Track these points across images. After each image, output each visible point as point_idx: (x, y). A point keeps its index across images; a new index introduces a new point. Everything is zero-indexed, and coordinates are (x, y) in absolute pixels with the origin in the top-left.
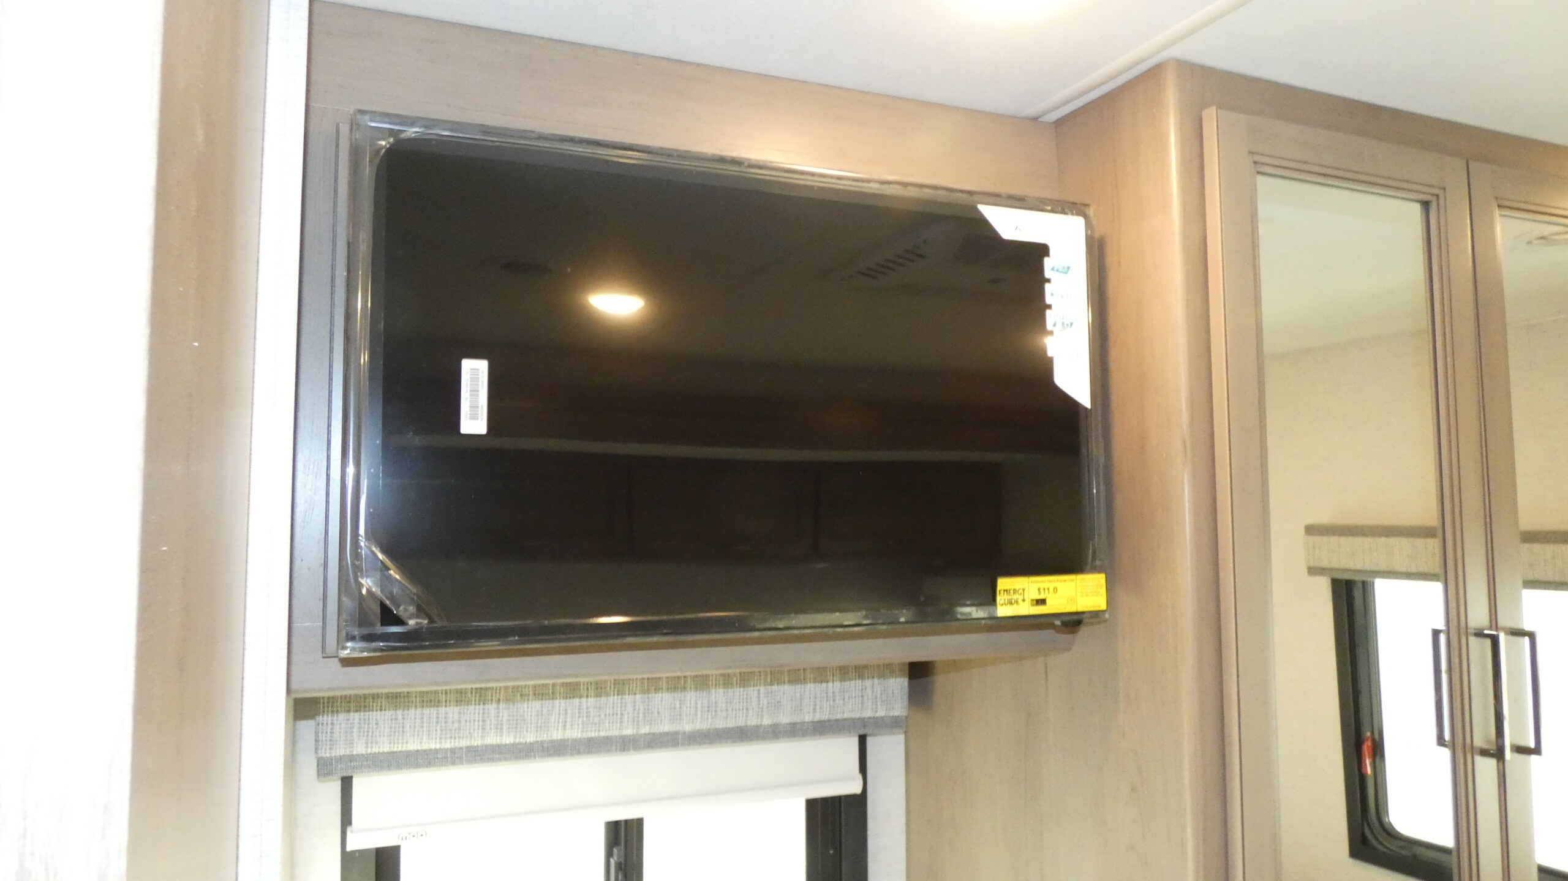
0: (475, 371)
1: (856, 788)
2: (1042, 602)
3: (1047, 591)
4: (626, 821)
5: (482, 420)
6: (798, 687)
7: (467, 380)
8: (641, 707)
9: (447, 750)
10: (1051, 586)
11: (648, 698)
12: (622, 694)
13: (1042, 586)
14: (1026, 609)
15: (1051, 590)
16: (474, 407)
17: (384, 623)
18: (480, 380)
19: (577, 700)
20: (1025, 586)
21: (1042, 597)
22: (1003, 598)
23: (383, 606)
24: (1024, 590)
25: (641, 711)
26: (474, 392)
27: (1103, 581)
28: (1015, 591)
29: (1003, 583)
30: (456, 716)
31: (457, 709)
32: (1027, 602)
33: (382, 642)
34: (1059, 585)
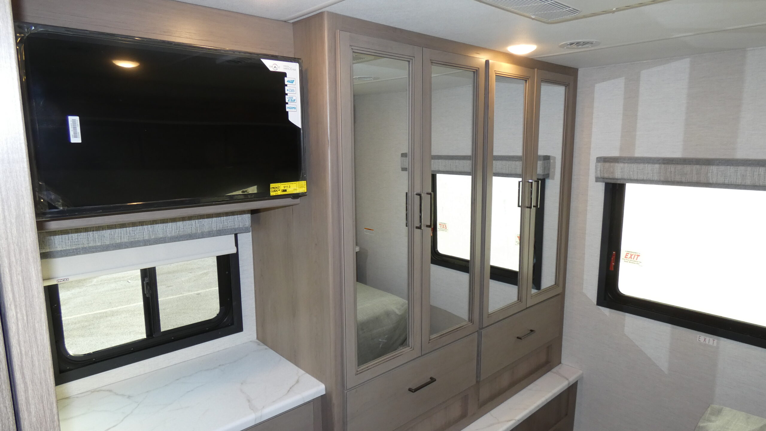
0: (74, 121)
1: (234, 251)
2: (286, 191)
3: (287, 187)
4: (149, 268)
5: (79, 138)
6: (210, 219)
7: (71, 123)
8: (151, 229)
9: (74, 249)
10: (288, 185)
11: (153, 226)
12: (143, 226)
13: (285, 185)
14: (280, 193)
15: (288, 187)
16: (75, 133)
17: (50, 209)
18: (77, 123)
19: (125, 229)
20: (280, 186)
21: (285, 189)
22: (272, 190)
23: (48, 203)
24: (279, 187)
25: (151, 231)
26: (75, 128)
27: (306, 183)
28: (276, 188)
29: (272, 185)
30: (76, 237)
31: (76, 234)
32: (280, 191)
33: (50, 215)
34: (291, 185)
